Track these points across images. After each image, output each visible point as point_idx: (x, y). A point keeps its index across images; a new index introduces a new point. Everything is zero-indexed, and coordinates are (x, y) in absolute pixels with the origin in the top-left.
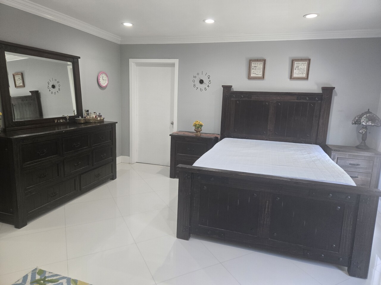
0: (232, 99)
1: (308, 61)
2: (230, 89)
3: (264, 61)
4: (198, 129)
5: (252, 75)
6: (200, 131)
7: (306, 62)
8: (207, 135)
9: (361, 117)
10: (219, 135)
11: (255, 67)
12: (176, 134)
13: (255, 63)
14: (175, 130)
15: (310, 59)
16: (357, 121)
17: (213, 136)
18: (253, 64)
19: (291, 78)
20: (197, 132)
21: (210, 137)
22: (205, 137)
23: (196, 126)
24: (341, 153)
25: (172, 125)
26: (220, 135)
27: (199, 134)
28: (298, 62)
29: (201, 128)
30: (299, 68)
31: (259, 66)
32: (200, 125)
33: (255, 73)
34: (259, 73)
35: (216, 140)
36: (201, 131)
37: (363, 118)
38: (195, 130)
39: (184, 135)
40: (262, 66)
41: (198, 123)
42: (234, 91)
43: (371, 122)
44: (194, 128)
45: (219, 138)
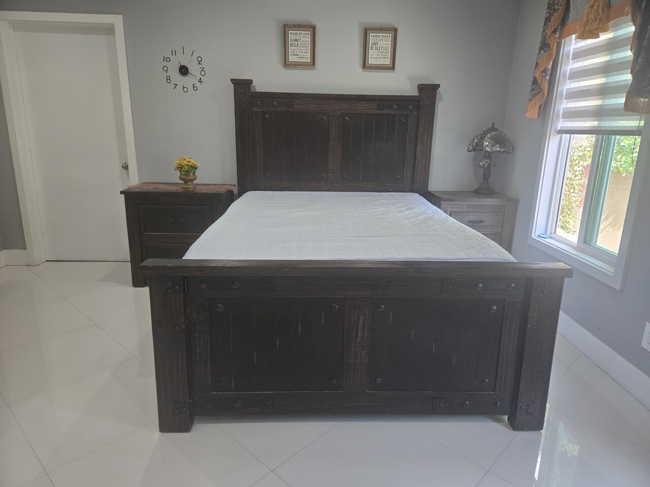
0: (255, 109)
1: (393, 32)
2: (249, 89)
3: (313, 29)
4: (187, 176)
5: (292, 59)
6: (192, 180)
7: (390, 35)
8: (209, 187)
9: (482, 137)
10: (235, 186)
11: (296, 40)
12: (138, 190)
13: (295, 32)
14: (134, 180)
15: (397, 29)
16: (477, 145)
17: (222, 190)
18: (292, 35)
19: (365, 66)
20: (186, 181)
21: (215, 192)
22: (205, 192)
23: (181, 168)
24: (455, 204)
25: (125, 171)
26: (237, 186)
27: (190, 186)
28: (376, 34)
29: (194, 173)
30: (379, 46)
31: (304, 39)
32: (192, 166)
33: (298, 55)
34: (304, 54)
35: (229, 198)
36: (195, 179)
37: (485, 139)
38: (181, 179)
39: (156, 190)
40: (309, 40)
41: (185, 162)
42: (258, 91)
43: (498, 145)
44: (178, 173)
45: (234, 193)
